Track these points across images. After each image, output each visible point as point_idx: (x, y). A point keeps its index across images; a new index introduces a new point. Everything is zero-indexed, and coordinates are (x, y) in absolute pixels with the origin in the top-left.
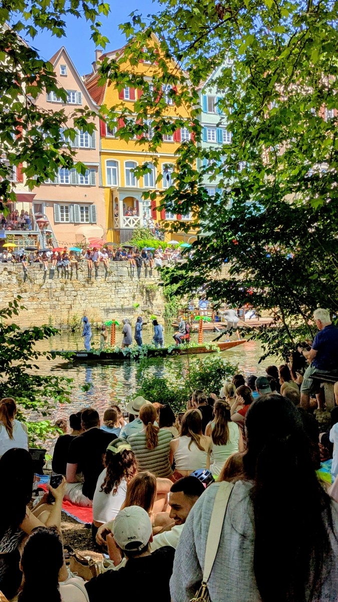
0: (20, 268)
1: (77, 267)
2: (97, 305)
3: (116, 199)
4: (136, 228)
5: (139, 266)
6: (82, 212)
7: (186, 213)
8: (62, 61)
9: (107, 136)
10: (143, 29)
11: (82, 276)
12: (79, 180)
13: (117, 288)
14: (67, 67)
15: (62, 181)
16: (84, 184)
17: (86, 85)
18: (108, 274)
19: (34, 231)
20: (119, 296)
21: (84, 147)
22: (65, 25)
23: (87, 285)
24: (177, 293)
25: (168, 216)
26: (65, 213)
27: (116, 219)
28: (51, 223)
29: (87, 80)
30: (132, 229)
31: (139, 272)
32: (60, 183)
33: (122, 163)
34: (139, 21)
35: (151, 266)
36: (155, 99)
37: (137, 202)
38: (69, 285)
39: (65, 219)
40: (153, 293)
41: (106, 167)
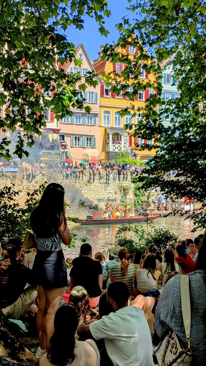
0: (49, 172)
1: (82, 173)
2: (93, 196)
3: (108, 134)
4: (119, 151)
5: (119, 174)
6: (87, 141)
7: (150, 139)
8: (80, 51)
9: (105, 96)
10: (130, 27)
11: (86, 179)
12: (87, 122)
13: (106, 187)
14: (83, 55)
15: (77, 122)
16: (90, 124)
17: (94, 66)
18: (100, 178)
19: (59, 151)
20: (107, 192)
21: (91, 102)
22: (83, 22)
23: (88, 184)
24: (142, 187)
25: (139, 141)
26: (77, 141)
27: (108, 146)
28: (69, 147)
29: (94, 63)
30: (117, 152)
31: (119, 178)
32: (76, 123)
33: (113, 112)
34: (128, 22)
35: (127, 174)
36: (135, 69)
37: (121, 136)
38: (78, 184)
39: (77, 145)
40: (127, 191)
41: (103, 115)
